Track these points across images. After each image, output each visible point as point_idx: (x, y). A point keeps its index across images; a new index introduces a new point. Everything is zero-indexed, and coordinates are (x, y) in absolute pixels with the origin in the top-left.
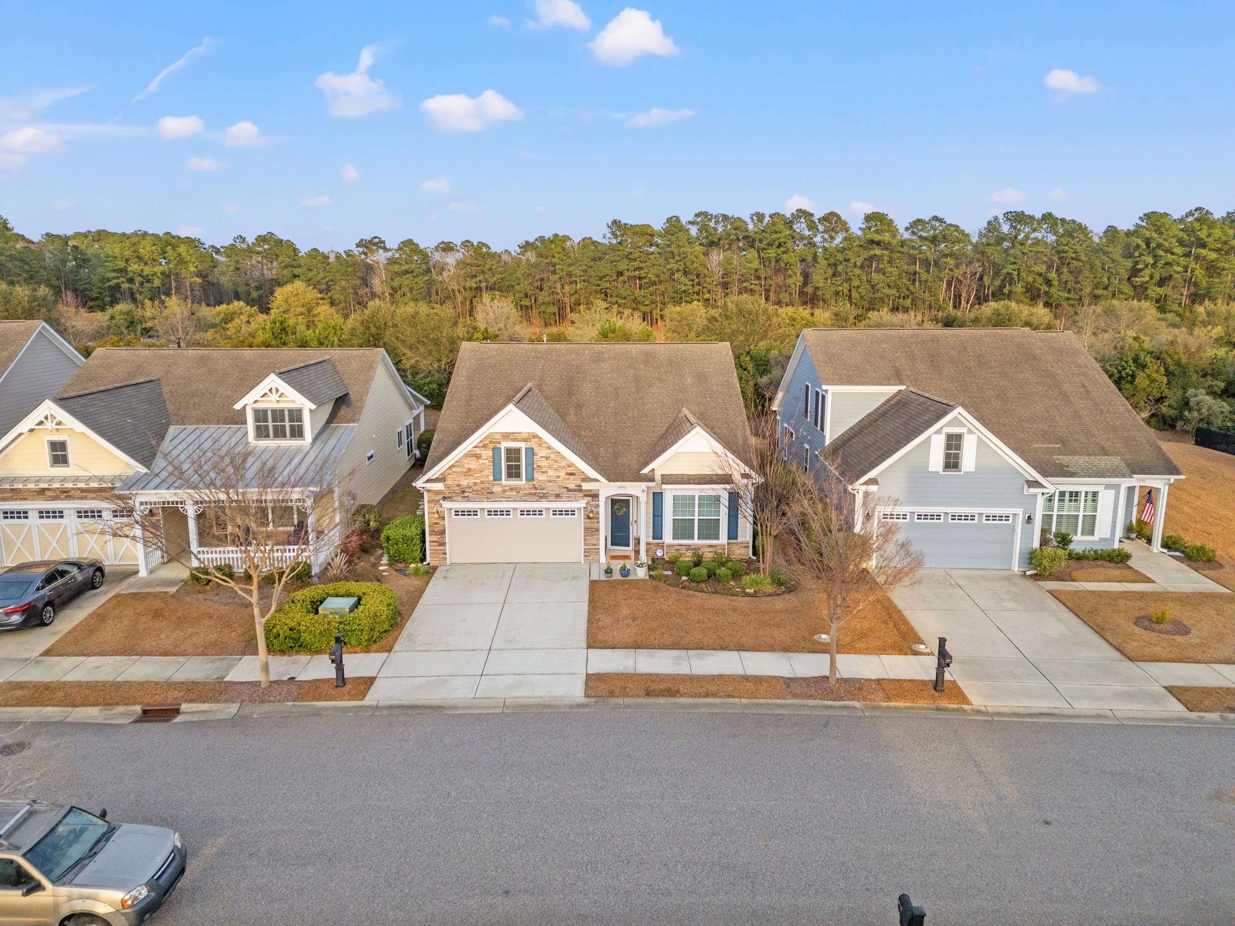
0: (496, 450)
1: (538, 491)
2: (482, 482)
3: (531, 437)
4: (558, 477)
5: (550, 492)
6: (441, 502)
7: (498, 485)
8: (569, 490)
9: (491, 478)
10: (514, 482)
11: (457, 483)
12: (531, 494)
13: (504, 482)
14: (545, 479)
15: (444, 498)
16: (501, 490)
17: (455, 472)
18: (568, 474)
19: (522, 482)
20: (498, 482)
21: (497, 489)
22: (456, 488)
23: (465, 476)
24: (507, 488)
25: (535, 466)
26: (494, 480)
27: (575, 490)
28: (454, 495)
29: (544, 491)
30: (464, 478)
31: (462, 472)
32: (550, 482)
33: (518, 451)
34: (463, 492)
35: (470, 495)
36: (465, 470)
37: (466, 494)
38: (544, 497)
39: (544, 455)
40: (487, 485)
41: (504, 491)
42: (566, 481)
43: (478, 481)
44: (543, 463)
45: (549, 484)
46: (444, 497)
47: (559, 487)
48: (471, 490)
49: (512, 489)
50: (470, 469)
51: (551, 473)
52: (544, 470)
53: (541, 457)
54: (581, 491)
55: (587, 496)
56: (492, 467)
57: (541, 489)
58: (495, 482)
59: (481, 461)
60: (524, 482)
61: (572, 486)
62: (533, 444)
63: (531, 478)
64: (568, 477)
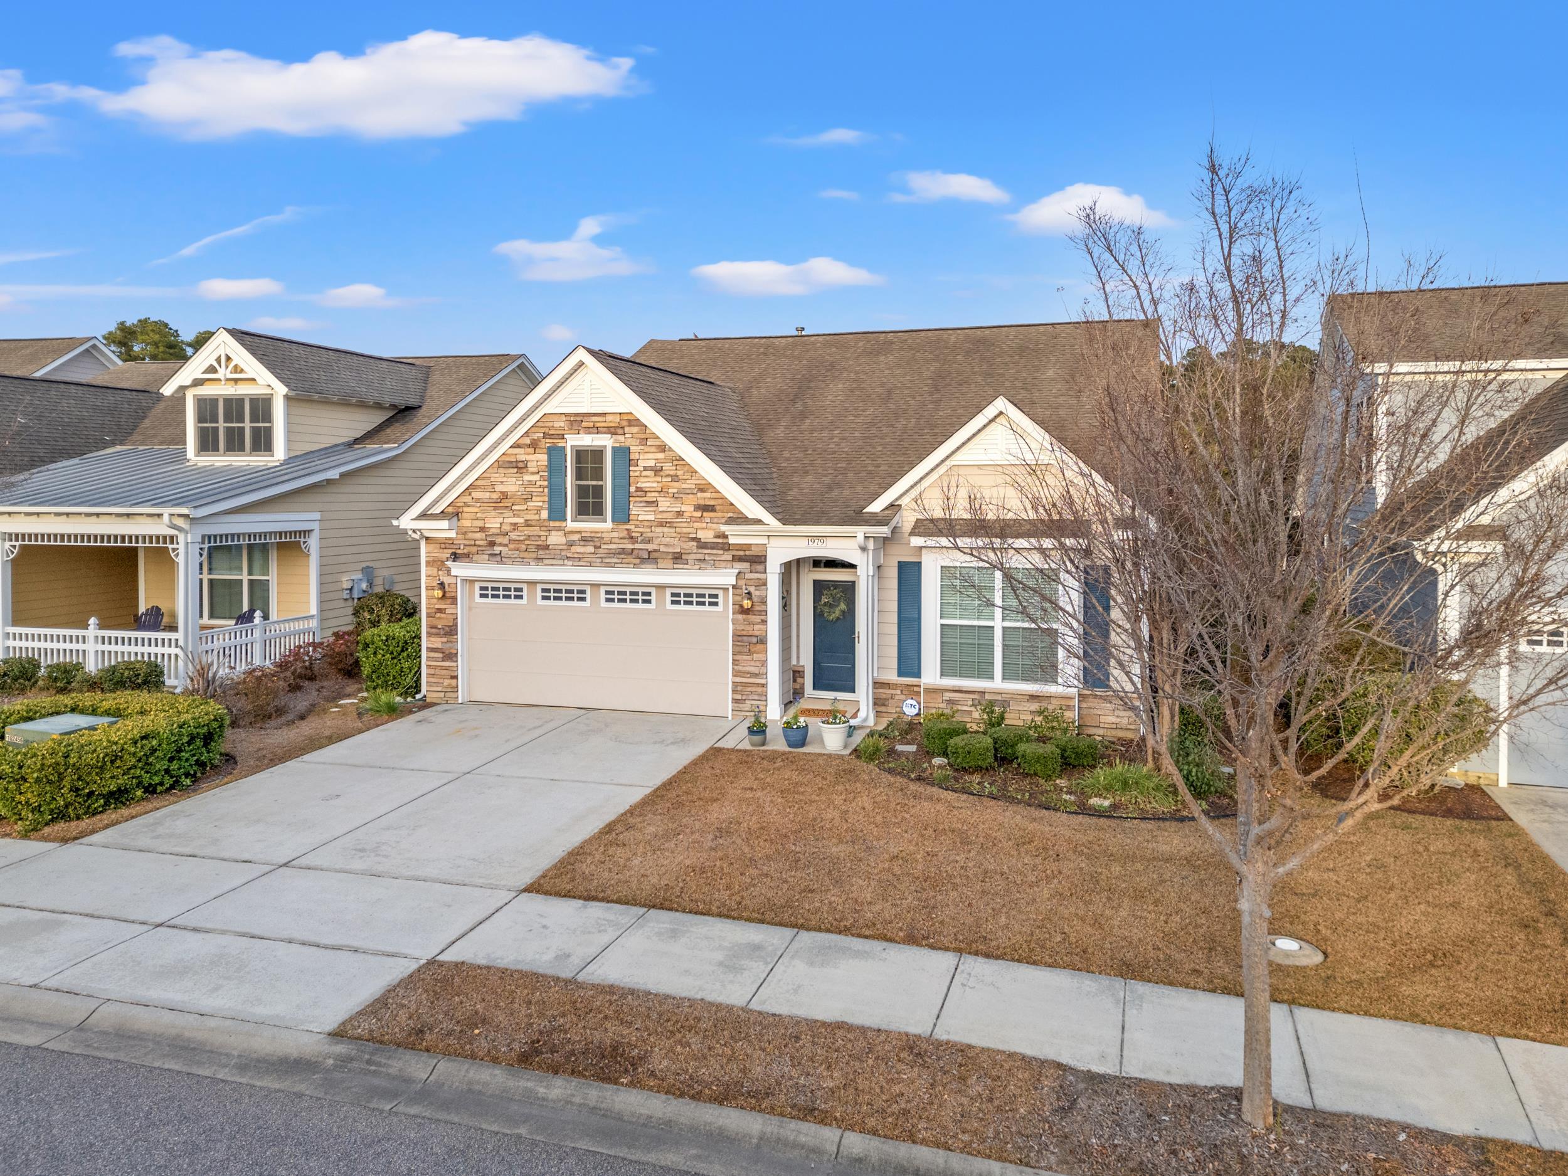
0: (556, 455)
1: (637, 546)
2: (527, 524)
3: (625, 423)
4: (679, 514)
5: (662, 549)
6: (449, 563)
7: (559, 529)
8: (702, 545)
9: (545, 514)
10: (589, 525)
11: (480, 523)
12: (623, 552)
13: (570, 525)
14: (652, 517)
15: (455, 557)
16: (563, 540)
17: (478, 500)
18: (698, 508)
19: (604, 526)
20: (557, 524)
21: (555, 539)
22: (479, 535)
23: (495, 508)
24: (576, 537)
25: (632, 489)
26: (550, 519)
27: (714, 546)
28: (474, 549)
29: (650, 547)
30: (493, 513)
31: (491, 501)
32: (661, 525)
33: (597, 454)
34: (492, 544)
35: (504, 550)
36: (495, 496)
37: (497, 549)
38: (650, 559)
39: (652, 463)
40: (535, 530)
41: (570, 544)
42: (696, 525)
43: (520, 521)
44: (648, 482)
45: (659, 529)
46: (454, 554)
47: (682, 537)
48: (505, 540)
49: (585, 540)
50: (505, 495)
51: (664, 504)
52: (651, 497)
53: (645, 469)
54: (727, 547)
55: (741, 559)
56: (546, 490)
57: (643, 542)
58: (552, 524)
59: (527, 478)
60: (609, 525)
61: (707, 536)
62: (627, 440)
63: (622, 516)
64: (699, 514)
